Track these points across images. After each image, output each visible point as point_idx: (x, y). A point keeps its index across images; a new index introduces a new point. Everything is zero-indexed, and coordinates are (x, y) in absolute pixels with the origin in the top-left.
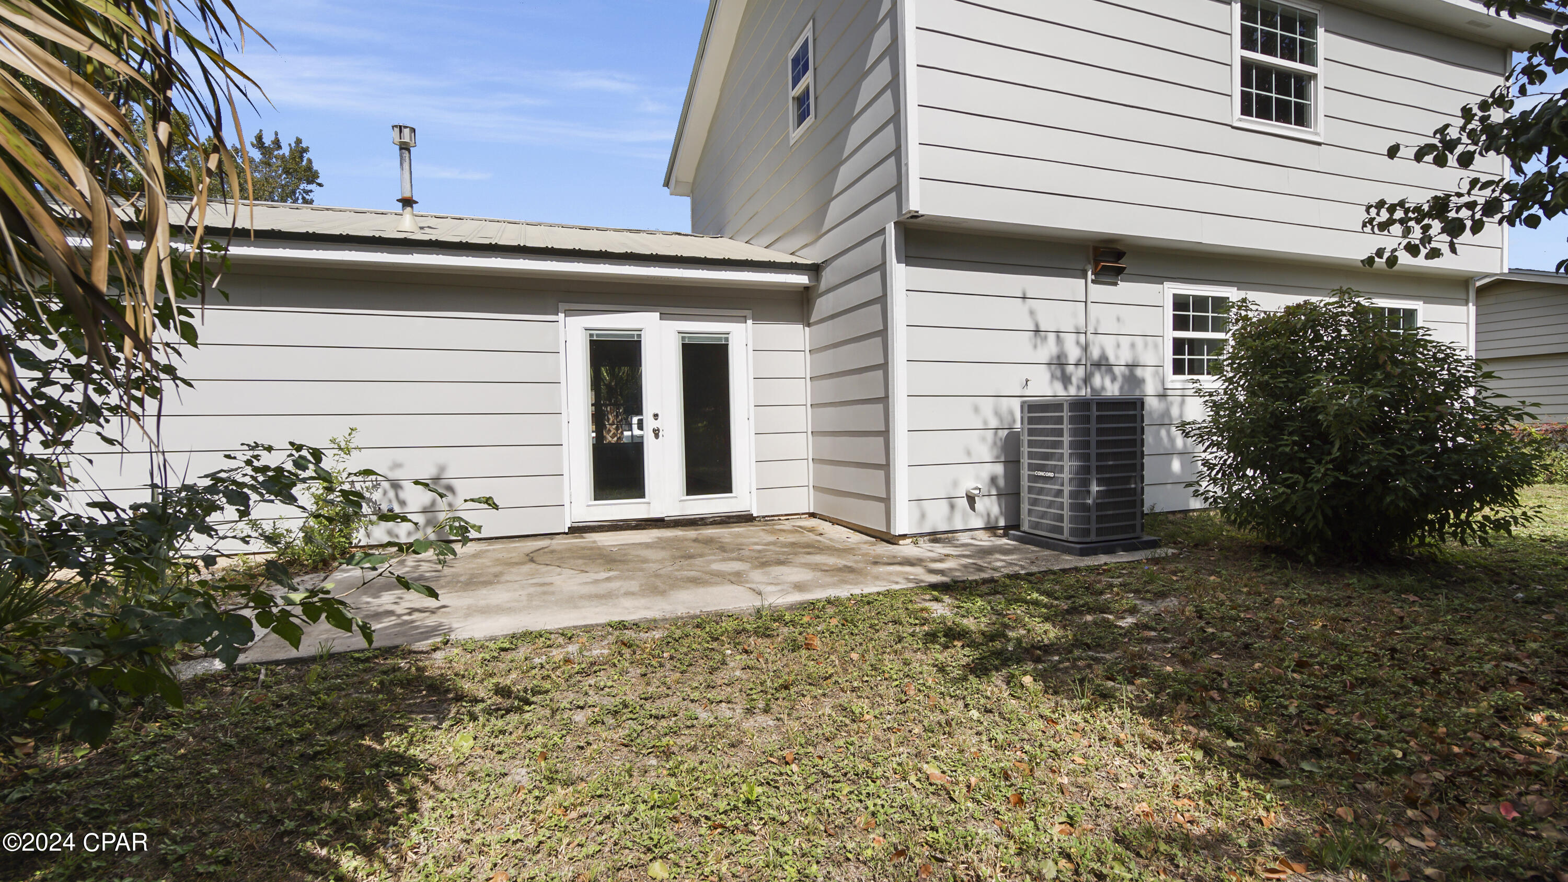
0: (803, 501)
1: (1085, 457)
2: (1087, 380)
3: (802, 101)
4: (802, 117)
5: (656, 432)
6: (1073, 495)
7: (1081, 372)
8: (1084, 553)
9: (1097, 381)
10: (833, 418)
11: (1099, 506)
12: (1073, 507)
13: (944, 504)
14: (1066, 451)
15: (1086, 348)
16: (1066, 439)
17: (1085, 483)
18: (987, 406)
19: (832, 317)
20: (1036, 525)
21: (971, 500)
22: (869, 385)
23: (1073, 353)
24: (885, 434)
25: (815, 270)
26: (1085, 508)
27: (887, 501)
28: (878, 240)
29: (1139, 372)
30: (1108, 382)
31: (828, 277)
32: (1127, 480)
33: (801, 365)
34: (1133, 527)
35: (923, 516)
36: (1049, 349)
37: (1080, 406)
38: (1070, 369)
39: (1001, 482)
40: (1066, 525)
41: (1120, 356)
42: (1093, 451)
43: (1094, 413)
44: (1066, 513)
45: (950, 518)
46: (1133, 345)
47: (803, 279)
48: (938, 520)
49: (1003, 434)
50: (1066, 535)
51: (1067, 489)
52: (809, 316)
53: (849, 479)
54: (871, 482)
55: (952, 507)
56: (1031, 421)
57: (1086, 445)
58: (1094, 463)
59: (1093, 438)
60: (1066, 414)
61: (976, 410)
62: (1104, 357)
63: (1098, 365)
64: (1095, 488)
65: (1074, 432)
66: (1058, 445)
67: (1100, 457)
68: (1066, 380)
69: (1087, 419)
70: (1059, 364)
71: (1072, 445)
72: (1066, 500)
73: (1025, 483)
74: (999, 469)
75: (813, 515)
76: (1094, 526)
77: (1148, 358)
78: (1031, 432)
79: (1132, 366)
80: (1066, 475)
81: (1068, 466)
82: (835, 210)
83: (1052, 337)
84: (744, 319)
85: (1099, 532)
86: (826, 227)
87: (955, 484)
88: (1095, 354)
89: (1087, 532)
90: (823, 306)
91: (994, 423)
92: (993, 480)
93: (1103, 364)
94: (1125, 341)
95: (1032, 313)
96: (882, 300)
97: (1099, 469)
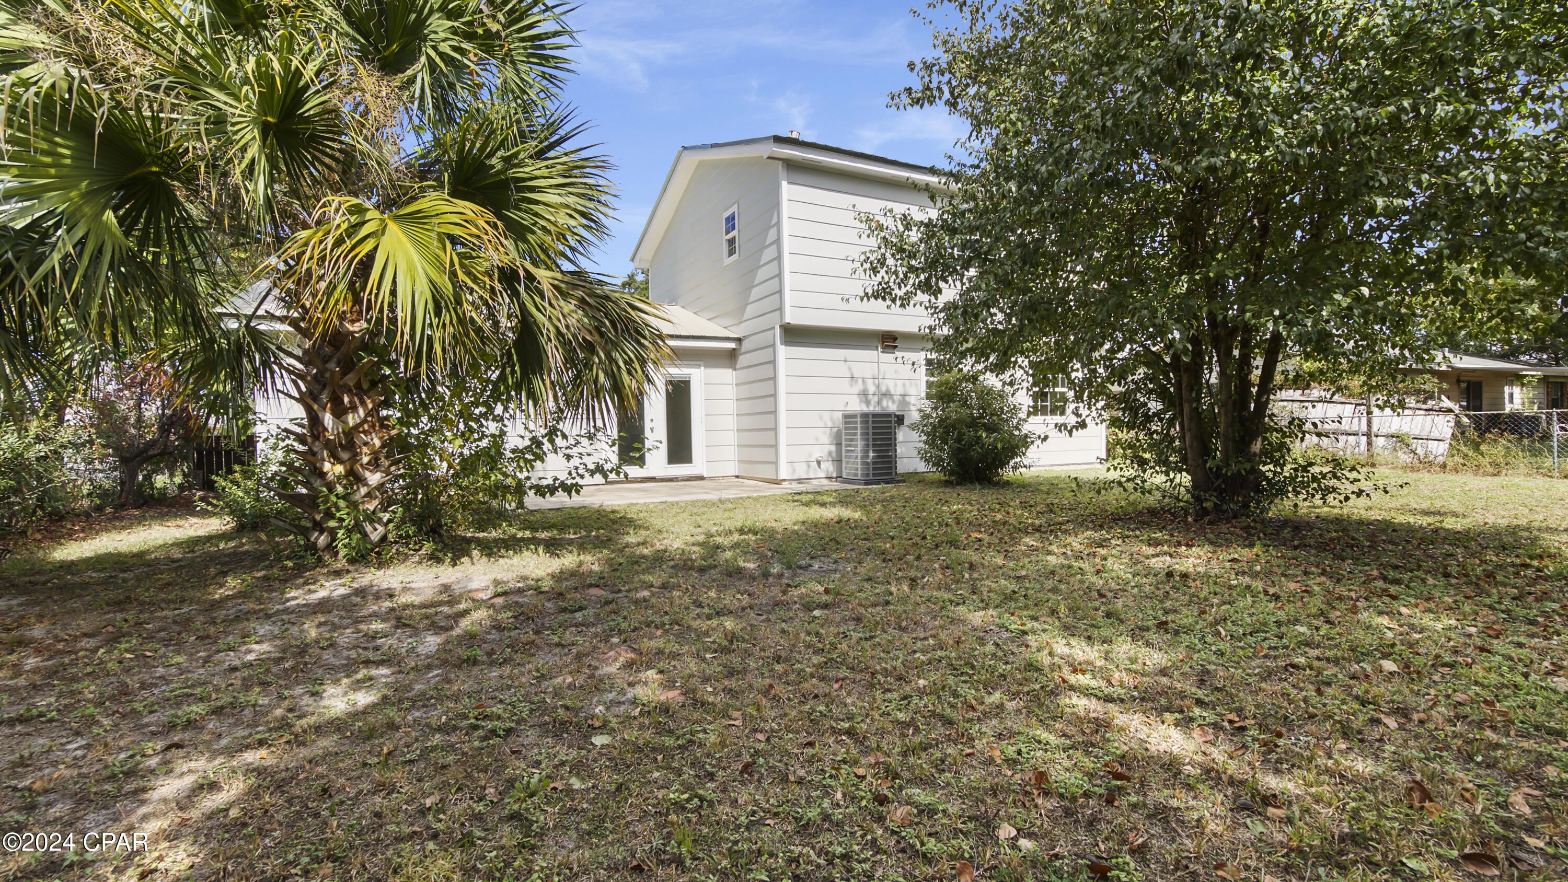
0: (732, 469)
1: (867, 440)
2: (879, 403)
3: (731, 242)
4: (732, 252)
5: (652, 429)
6: (862, 458)
7: (876, 398)
8: (866, 484)
9: (885, 403)
10: (749, 422)
11: (874, 463)
12: (862, 463)
13: (805, 465)
14: (859, 437)
15: (878, 386)
16: (859, 431)
17: (867, 452)
18: (826, 416)
19: (749, 367)
20: (848, 474)
21: (819, 463)
22: (766, 405)
23: (872, 389)
24: (775, 429)
25: (739, 340)
26: (868, 464)
27: (776, 463)
28: (771, 333)
29: (907, 398)
30: (890, 404)
31: (746, 345)
32: (888, 451)
33: (730, 392)
34: (891, 474)
35: (794, 471)
36: (859, 387)
37: (865, 415)
38: (870, 397)
39: (834, 455)
40: (859, 472)
41: (897, 389)
42: (871, 437)
43: (871, 419)
44: (859, 466)
45: (808, 472)
46: (904, 385)
47: (732, 345)
48: (801, 473)
49: (835, 430)
50: (859, 477)
51: (860, 455)
52: (735, 364)
53: (757, 455)
54: (767, 454)
55: (809, 466)
56: (846, 423)
57: (867, 434)
58: (871, 443)
59: (871, 431)
60: (859, 420)
61: (821, 418)
62: (888, 390)
63: (885, 395)
64: (871, 454)
65: (862, 428)
66: (855, 434)
67: (874, 440)
68: (868, 403)
69: (867, 422)
70: (864, 394)
71: (862, 434)
72: (859, 460)
73: (844, 454)
74: (833, 448)
75: (737, 477)
76: (871, 472)
77: (912, 391)
78: (846, 429)
79: (904, 395)
80: (859, 449)
81: (860, 444)
82: (750, 310)
83: (860, 381)
84: (699, 366)
85: (874, 475)
86: (745, 317)
87: (810, 455)
88: (884, 389)
89: (868, 475)
90: (743, 360)
91: (830, 424)
92: (830, 453)
93: (887, 395)
94: (900, 383)
95: (850, 369)
96: (773, 362)
97: (874, 445)
